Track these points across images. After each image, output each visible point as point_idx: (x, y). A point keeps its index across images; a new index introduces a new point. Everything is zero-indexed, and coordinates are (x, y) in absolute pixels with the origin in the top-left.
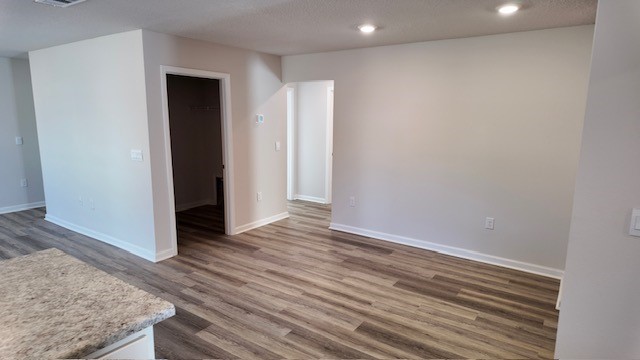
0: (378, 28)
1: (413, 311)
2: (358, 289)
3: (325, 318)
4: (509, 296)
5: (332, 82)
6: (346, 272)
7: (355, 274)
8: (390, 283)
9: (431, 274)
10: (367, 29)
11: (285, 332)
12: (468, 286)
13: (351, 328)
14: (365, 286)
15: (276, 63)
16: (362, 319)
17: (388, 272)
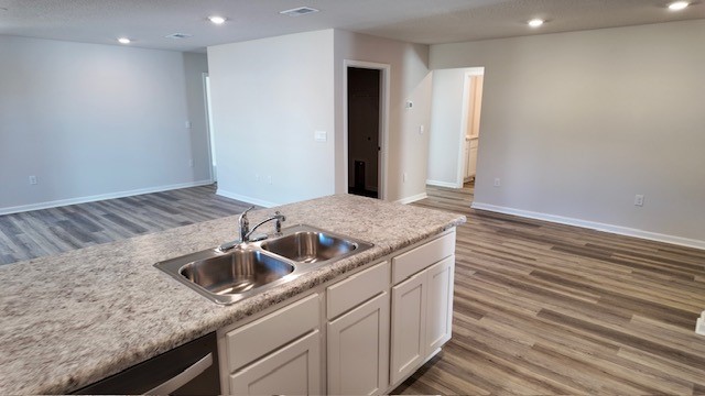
0: (546, 21)
1: (575, 265)
2: (519, 250)
3: (499, 267)
4: (659, 260)
5: (482, 69)
6: (503, 239)
7: (512, 240)
8: (547, 247)
9: (584, 243)
10: (536, 23)
11: (471, 273)
12: (618, 251)
13: (526, 274)
14: (525, 249)
15: (425, 52)
16: (533, 269)
17: (543, 240)
